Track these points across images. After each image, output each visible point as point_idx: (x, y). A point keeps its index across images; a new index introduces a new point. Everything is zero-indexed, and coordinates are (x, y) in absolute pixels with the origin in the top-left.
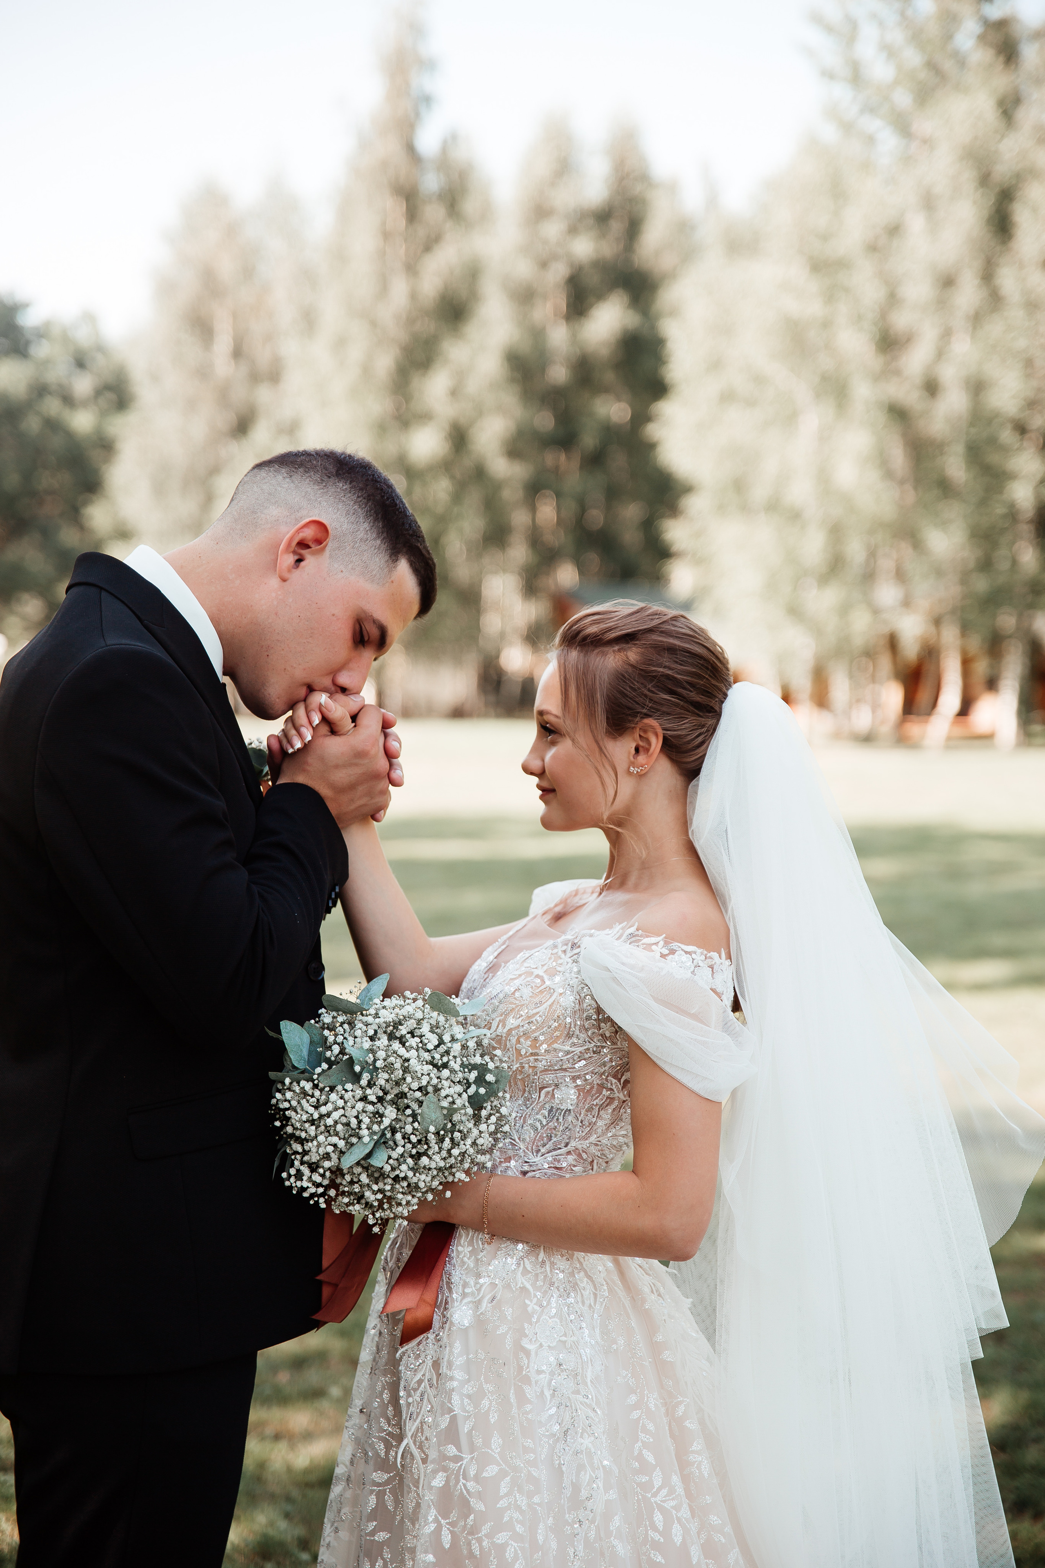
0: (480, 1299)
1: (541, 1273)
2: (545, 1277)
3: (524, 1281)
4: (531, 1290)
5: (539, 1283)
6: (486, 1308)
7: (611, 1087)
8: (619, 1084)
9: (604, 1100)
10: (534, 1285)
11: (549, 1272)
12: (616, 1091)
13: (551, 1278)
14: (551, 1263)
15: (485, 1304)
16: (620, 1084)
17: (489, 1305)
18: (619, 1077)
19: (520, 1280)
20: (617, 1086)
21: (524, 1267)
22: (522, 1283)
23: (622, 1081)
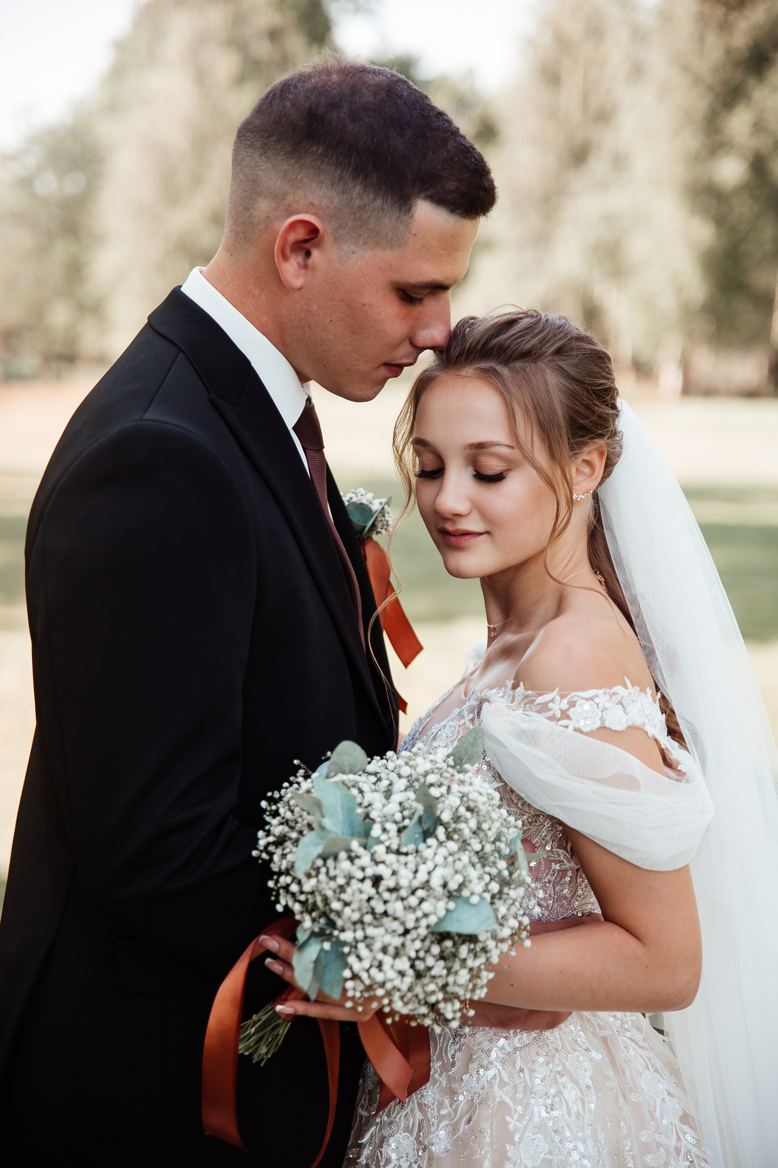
0: (456, 1122)
1: (520, 1083)
2: (525, 1087)
3: (502, 1094)
4: (511, 1104)
5: (520, 1096)
6: (463, 1130)
7: (559, 859)
8: (568, 855)
9: (556, 874)
10: (513, 1098)
11: (528, 1081)
12: (566, 862)
13: (532, 1089)
14: (530, 1071)
15: (463, 1126)
16: (568, 853)
17: (467, 1127)
18: (565, 845)
19: (497, 1093)
20: (566, 855)
21: (501, 1079)
22: (501, 1097)
23: (569, 848)
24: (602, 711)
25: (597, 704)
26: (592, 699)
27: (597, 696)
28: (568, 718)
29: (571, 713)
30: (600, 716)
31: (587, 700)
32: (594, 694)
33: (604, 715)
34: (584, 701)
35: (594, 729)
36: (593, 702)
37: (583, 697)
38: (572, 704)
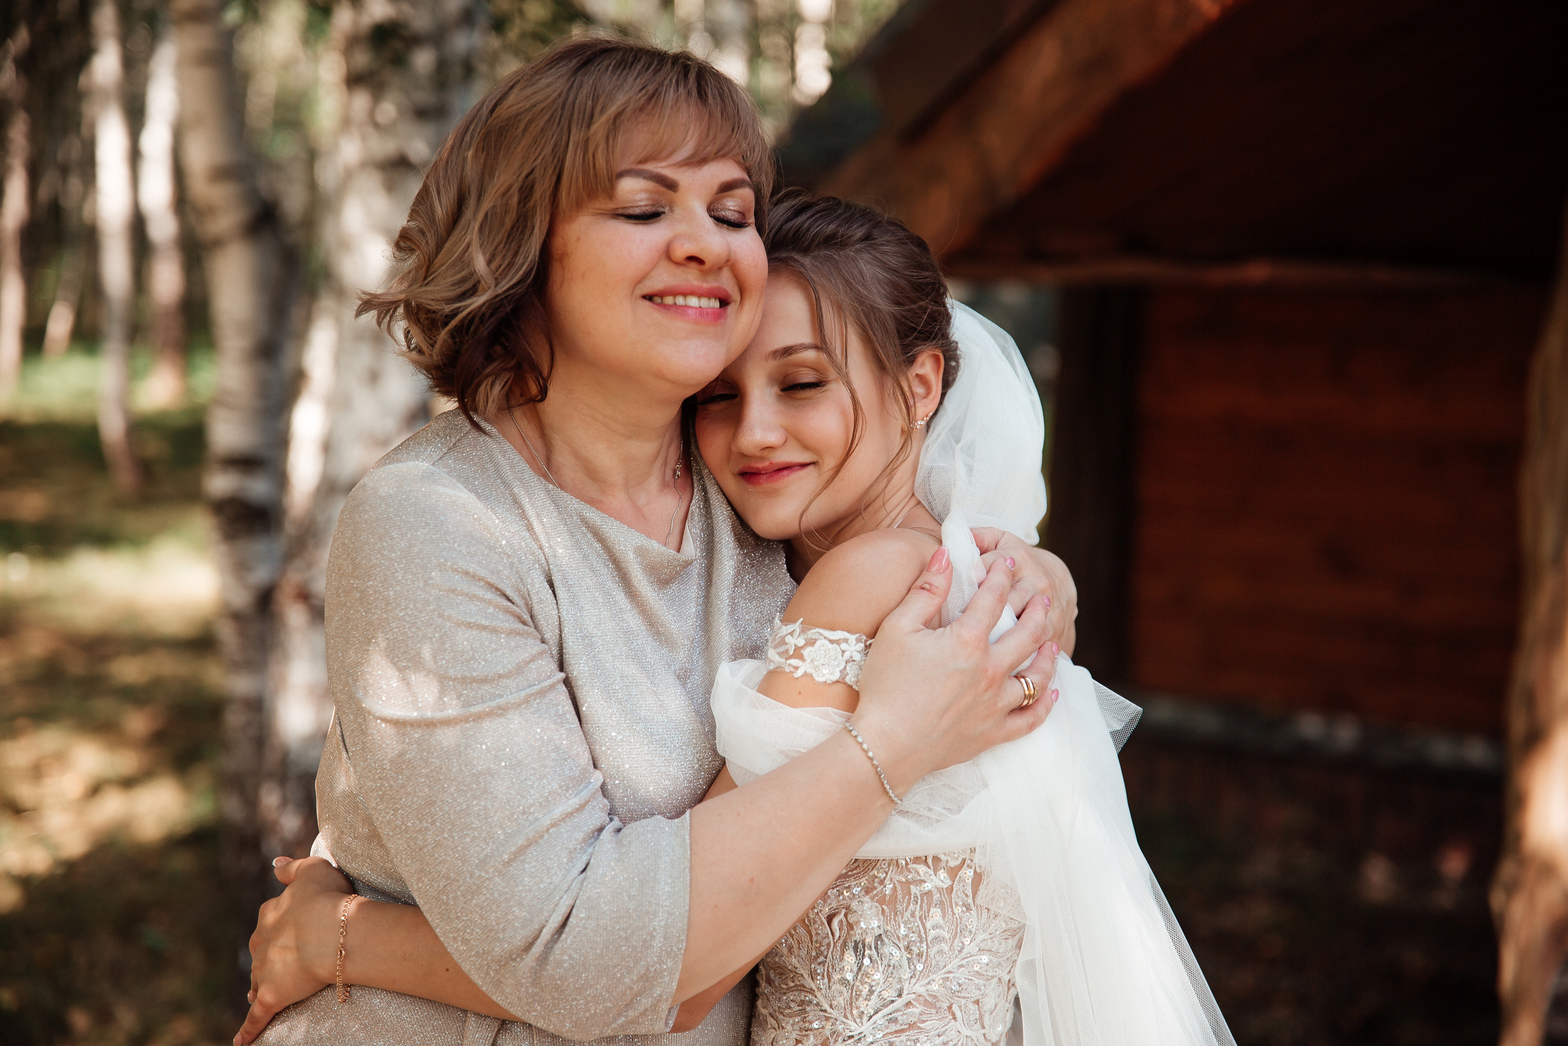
24: (847, 662)
25: (843, 652)
26: (837, 642)
27: (846, 641)
28: (801, 657)
29: (806, 652)
30: (842, 667)
31: (832, 642)
32: (842, 637)
33: (848, 668)
34: (827, 642)
35: (828, 682)
36: (838, 646)
37: (827, 636)
38: (811, 643)
